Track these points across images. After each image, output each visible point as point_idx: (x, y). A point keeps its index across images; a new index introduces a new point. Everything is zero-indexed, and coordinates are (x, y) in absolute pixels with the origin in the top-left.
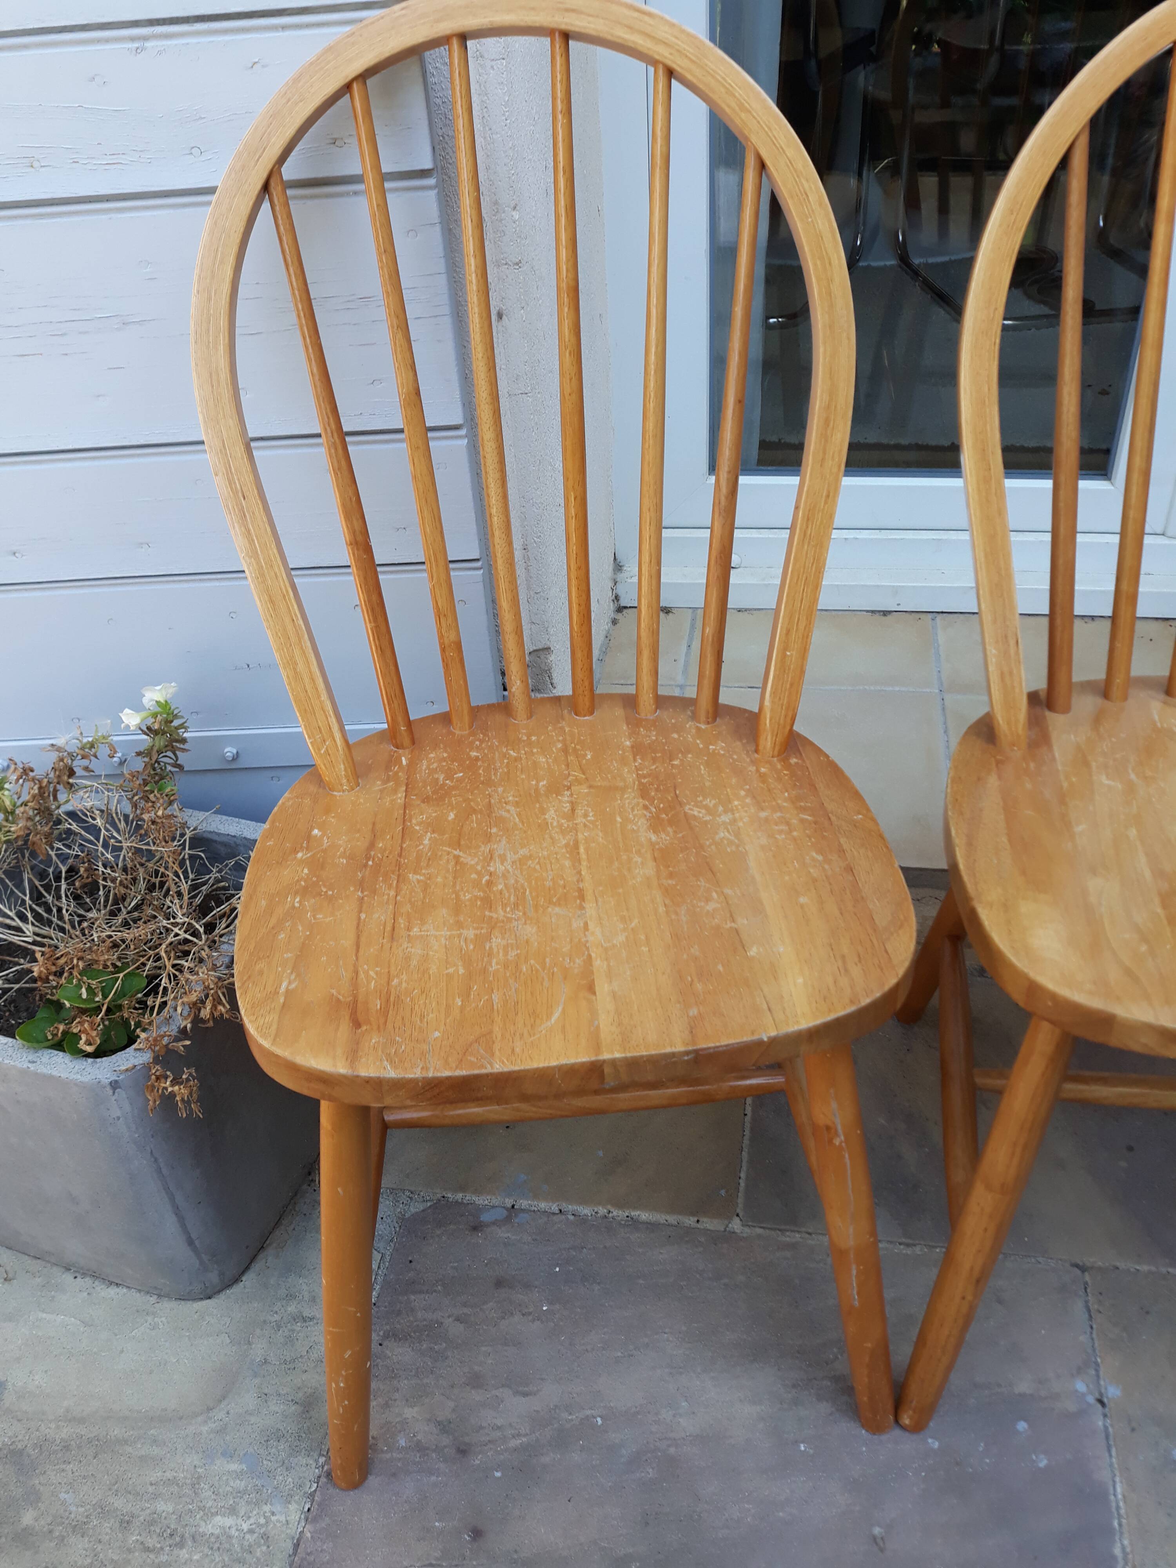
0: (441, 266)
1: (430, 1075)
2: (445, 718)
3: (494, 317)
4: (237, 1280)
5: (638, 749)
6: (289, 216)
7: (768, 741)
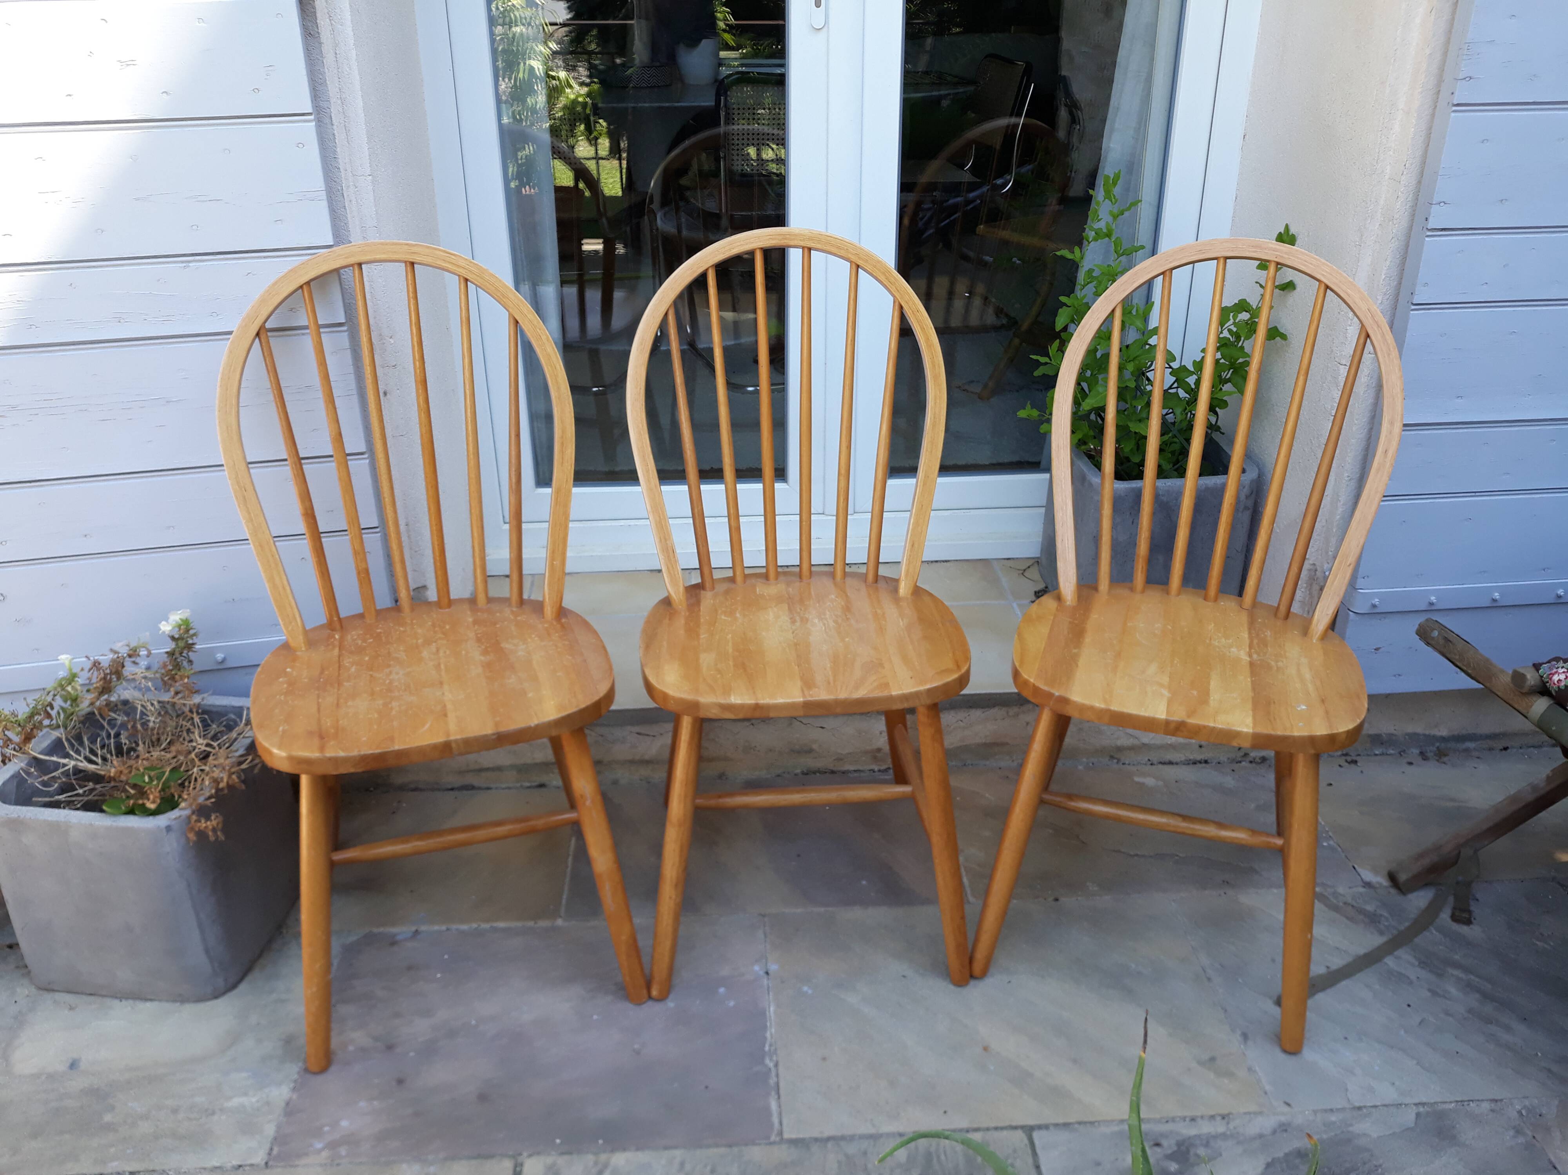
0: (351, 369)
1: (362, 753)
2: (361, 616)
3: (381, 395)
4: (234, 986)
5: (475, 622)
6: (270, 348)
7: (549, 611)
